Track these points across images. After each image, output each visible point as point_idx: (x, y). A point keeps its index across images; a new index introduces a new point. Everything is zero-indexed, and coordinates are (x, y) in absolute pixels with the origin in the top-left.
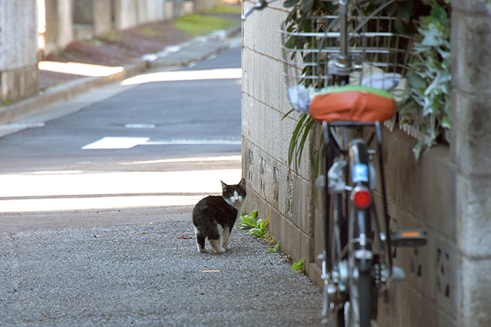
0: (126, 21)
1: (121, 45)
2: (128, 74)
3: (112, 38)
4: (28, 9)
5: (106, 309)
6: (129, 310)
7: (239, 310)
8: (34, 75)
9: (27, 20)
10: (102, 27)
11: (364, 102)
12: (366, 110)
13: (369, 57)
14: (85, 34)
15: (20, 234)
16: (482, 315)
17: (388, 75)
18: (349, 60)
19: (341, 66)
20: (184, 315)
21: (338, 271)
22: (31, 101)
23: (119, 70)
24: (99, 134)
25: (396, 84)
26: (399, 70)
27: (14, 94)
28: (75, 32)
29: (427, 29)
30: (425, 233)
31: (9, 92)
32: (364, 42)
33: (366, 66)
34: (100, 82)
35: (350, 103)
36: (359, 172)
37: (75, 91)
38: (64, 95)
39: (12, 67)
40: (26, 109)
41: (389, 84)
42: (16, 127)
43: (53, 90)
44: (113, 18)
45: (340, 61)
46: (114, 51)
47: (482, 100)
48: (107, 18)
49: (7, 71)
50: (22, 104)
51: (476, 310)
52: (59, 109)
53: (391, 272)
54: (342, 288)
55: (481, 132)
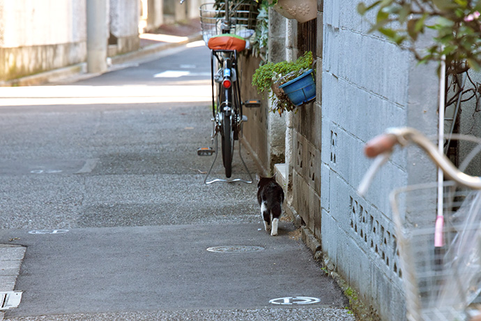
0: (194, 13)
1: (190, 26)
2: (190, 41)
3: (185, 22)
4: (133, 5)
5: (133, 142)
6: (144, 142)
7: (195, 143)
8: (137, 40)
9: (133, 11)
10: (180, 16)
11: (232, 41)
12: (232, 45)
13: (237, 22)
14: (170, 20)
15: (106, 112)
16: (276, 135)
17: (248, 30)
18: (230, 23)
19: (226, 25)
20: (169, 145)
21: (218, 117)
22: (134, 53)
23: (185, 39)
24: (164, 70)
25: (252, 35)
26: (254, 29)
27: (125, 50)
28: (164, 19)
29: (261, 9)
30: (259, 101)
31: (123, 48)
32: (239, 15)
33: (238, 26)
34: (174, 45)
35: (225, 42)
36: (227, 72)
37: (159, 49)
38: (153, 51)
39: (124, 35)
40: (131, 58)
41: (248, 35)
42: (124, 66)
43: (147, 48)
44: (187, 12)
45: (226, 23)
46: (185, 29)
47: (276, 40)
48: (183, 11)
49: (121, 37)
50: (128, 55)
51: (273, 133)
52: (148, 58)
53: (241, 118)
54: (220, 124)
55: (276, 55)
